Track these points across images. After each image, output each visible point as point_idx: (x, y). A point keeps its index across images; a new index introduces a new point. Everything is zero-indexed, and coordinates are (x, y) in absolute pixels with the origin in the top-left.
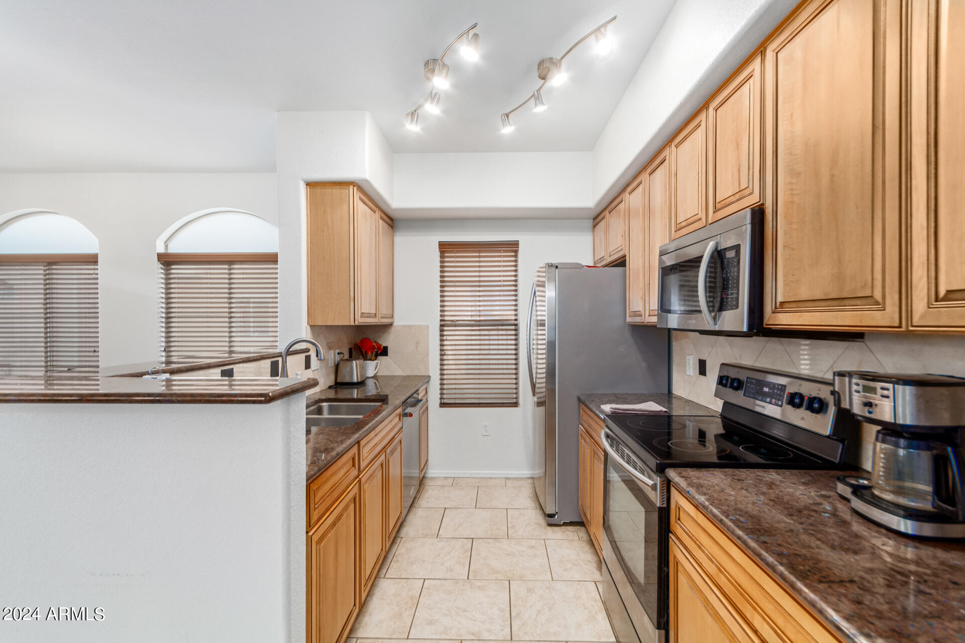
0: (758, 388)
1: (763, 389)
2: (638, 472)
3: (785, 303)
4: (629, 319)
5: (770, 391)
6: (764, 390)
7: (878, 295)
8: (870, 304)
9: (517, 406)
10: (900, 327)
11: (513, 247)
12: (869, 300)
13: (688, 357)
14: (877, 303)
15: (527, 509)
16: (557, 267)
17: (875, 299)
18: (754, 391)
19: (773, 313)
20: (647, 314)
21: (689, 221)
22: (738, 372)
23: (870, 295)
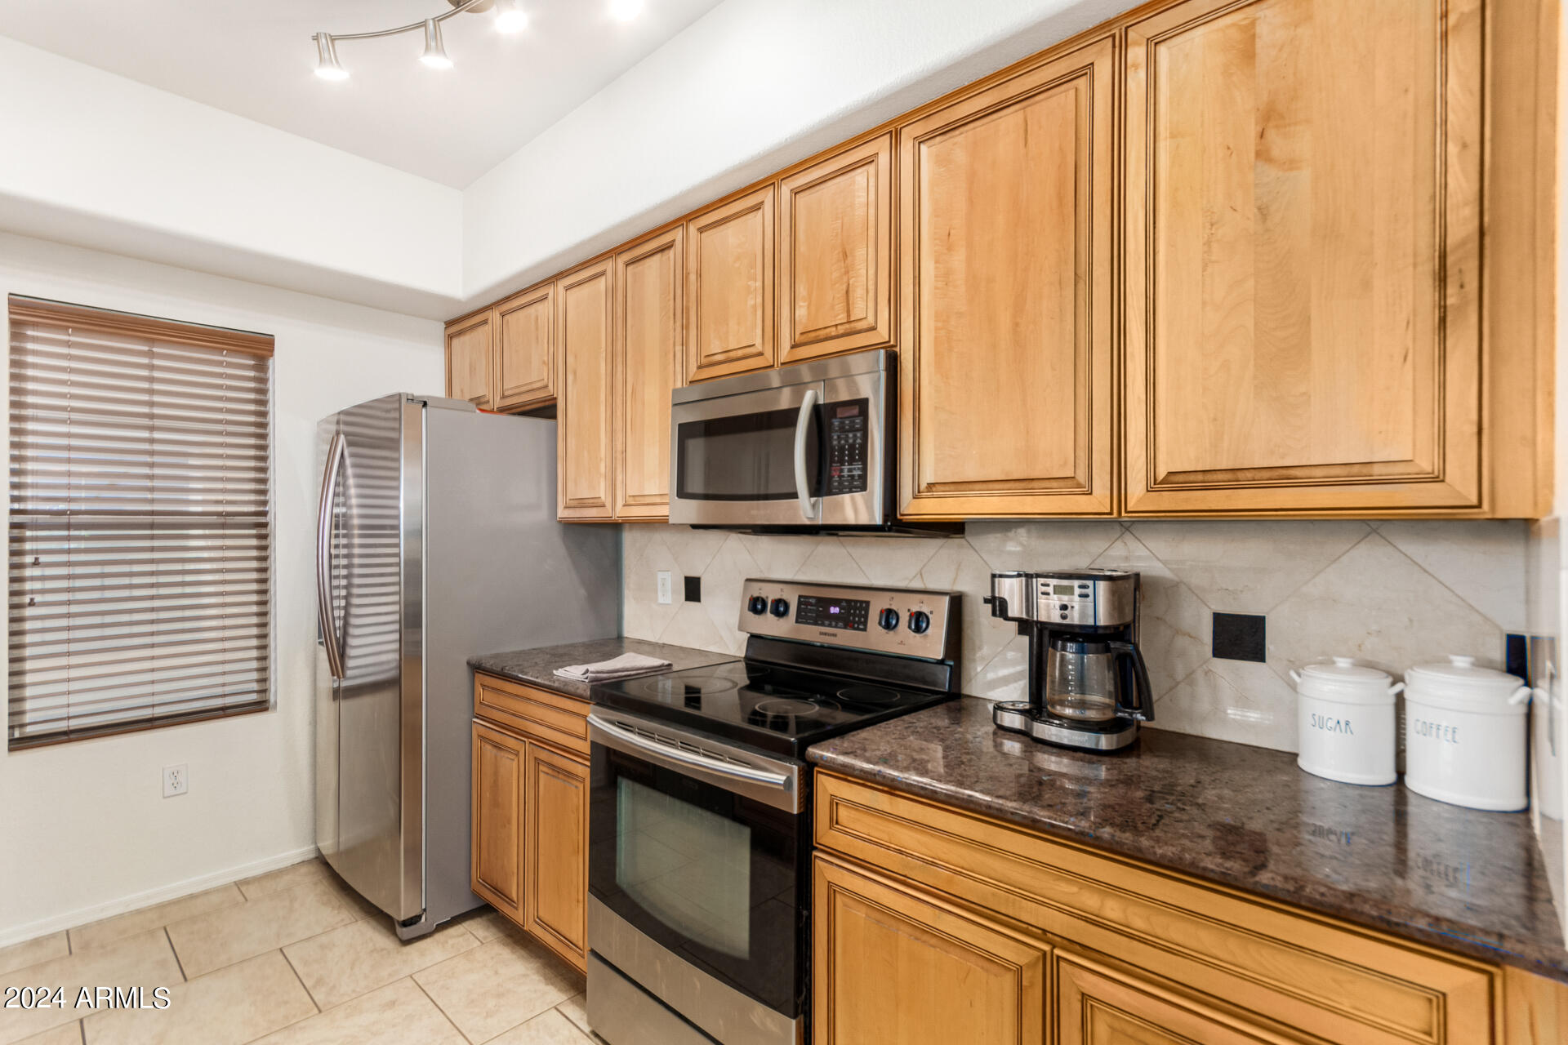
0: (821, 609)
1: (829, 610)
2: (729, 762)
3: (937, 485)
4: (562, 513)
5: (842, 611)
6: (832, 612)
7: (1082, 477)
8: (1069, 486)
9: (266, 709)
10: (1111, 513)
11: (258, 348)
12: (1069, 483)
13: (660, 575)
14: (1079, 486)
15: (334, 929)
16: (425, 404)
17: (1078, 481)
18: (814, 615)
19: (914, 498)
20: (620, 502)
21: (732, 355)
22: (782, 590)
23: (1073, 475)
